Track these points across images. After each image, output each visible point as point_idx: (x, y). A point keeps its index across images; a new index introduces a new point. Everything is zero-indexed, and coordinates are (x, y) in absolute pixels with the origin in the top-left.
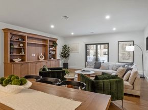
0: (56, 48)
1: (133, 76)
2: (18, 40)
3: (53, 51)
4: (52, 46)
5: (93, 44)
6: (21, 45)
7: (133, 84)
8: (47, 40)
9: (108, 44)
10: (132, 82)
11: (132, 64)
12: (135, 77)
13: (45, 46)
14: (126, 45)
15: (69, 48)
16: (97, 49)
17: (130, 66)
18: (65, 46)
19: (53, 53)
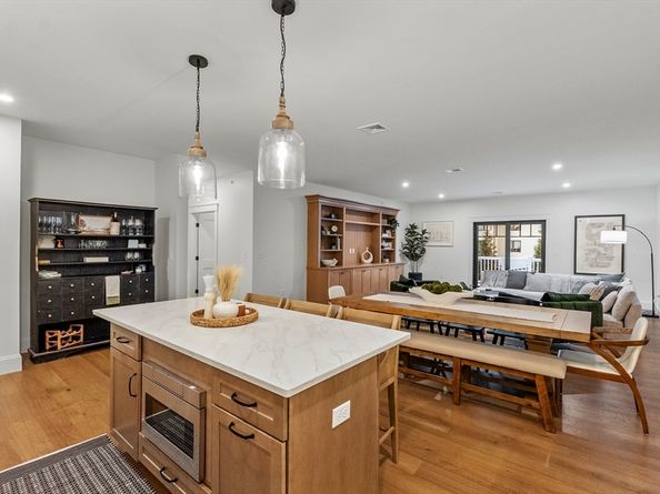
0: (393, 234)
1: (623, 302)
2: (330, 217)
3: (387, 240)
4: (385, 229)
5: (496, 223)
6: (334, 229)
7: (623, 320)
8: (378, 214)
9: (543, 222)
10: (622, 314)
11: (619, 278)
12: (628, 303)
13: (372, 229)
14: (600, 226)
15: (424, 232)
16: (508, 237)
17: (614, 284)
18: (413, 227)
19: (388, 246)
